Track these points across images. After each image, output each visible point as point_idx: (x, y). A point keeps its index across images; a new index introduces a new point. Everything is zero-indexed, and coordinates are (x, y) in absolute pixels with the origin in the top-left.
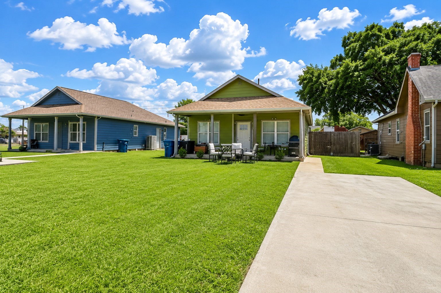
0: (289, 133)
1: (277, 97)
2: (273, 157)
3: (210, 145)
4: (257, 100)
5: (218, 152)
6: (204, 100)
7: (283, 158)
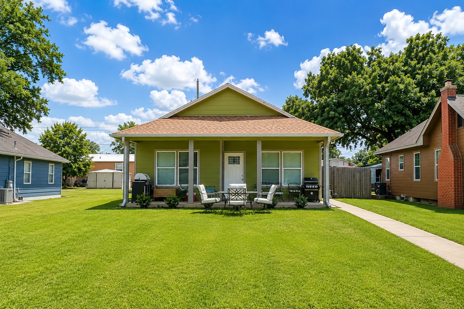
0: (301, 168)
1: (289, 118)
2: (292, 204)
3: (200, 187)
4: (260, 121)
5: (214, 199)
6: (171, 117)
7: (306, 206)
